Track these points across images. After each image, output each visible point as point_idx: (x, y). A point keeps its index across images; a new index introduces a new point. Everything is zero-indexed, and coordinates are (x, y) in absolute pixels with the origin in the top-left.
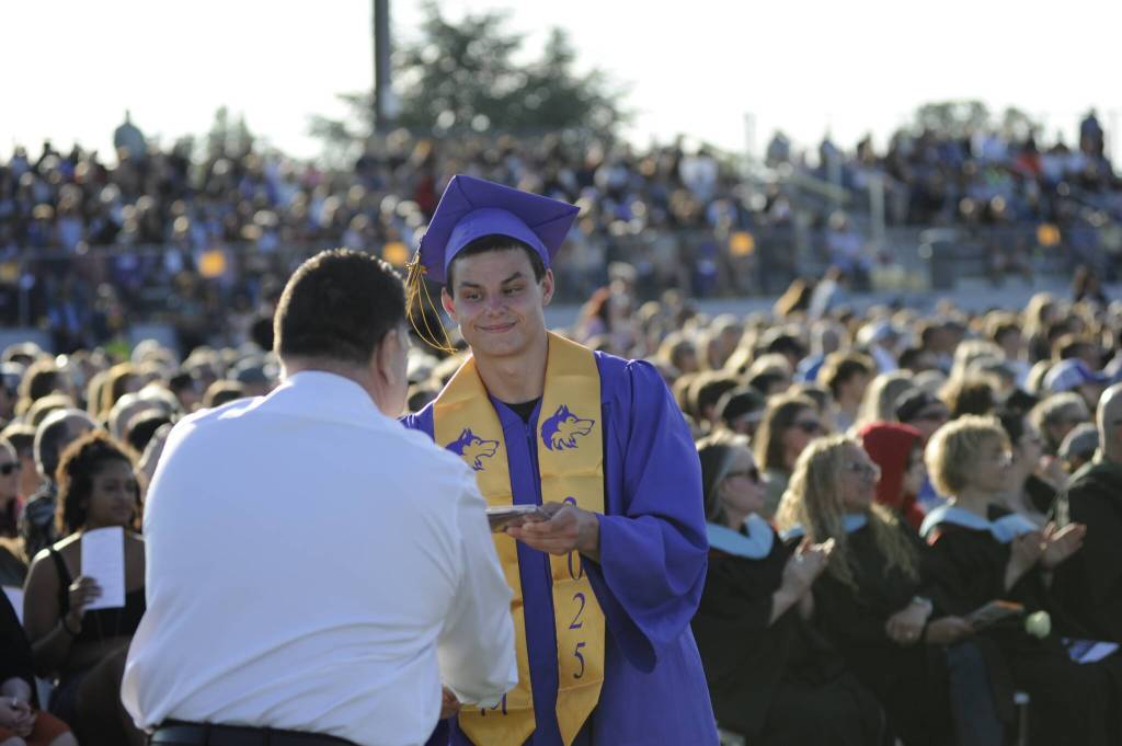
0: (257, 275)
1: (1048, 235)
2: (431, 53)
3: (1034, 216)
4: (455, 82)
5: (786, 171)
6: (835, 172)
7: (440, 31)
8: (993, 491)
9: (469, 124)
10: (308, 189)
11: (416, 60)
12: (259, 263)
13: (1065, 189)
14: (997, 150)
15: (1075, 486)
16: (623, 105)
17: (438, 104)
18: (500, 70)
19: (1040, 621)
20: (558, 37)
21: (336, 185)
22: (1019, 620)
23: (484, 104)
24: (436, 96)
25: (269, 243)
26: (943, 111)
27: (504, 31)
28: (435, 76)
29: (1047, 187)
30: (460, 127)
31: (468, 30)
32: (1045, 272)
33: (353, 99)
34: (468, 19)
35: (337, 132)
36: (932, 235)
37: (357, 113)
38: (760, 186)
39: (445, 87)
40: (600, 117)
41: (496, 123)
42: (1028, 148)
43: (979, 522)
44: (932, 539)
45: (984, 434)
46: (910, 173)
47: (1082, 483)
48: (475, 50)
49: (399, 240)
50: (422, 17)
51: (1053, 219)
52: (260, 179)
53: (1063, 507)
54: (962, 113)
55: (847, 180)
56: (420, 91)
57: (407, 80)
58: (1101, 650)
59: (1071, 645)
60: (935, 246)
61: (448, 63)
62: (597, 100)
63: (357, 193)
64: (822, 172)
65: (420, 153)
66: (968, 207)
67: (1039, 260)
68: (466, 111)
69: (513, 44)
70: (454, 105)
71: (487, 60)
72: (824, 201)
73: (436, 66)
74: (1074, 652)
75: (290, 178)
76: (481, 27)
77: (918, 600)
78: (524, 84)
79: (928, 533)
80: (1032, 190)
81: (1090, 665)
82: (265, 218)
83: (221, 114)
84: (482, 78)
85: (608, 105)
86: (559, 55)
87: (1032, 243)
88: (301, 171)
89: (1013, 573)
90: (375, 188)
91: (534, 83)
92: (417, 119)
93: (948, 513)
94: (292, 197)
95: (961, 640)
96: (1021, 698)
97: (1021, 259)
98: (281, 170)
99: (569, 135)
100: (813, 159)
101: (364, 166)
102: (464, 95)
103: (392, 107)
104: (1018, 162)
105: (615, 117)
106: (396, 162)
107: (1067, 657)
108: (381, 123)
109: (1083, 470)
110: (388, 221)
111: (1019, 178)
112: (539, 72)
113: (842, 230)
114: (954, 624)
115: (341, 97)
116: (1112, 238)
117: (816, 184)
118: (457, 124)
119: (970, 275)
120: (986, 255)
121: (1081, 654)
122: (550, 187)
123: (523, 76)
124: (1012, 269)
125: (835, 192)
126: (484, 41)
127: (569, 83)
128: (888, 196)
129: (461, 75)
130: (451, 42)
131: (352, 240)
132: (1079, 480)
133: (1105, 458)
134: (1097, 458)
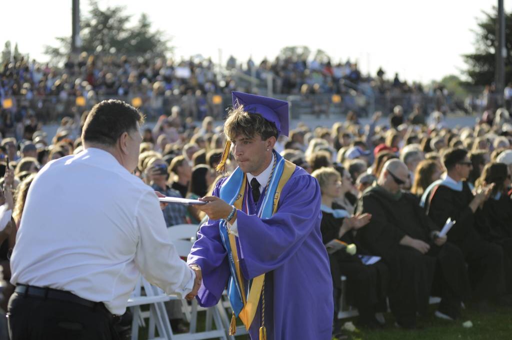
0: (25, 108)
1: (336, 99)
2: (94, 22)
3: (330, 91)
4: (103, 34)
5: (234, 72)
6: (253, 71)
7: (96, 13)
8: (334, 197)
9: (109, 50)
10: (46, 75)
11: (88, 25)
12: (26, 104)
13: (343, 82)
14: (317, 66)
15: (366, 195)
16: (169, 45)
17: (97, 43)
18: (120, 29)
19: (352, 247)
20: (144, 17)
21: (56, 73)
22: (345, 248)
23: (114, 42)
24: (96, 39)
25: (30, 95)
26: (293, 49)
27: (123, 14)
28: (95, 31)
29: (336, 80)
30: (104, 51)
31: (109, 13)
32: (334, 113)
33: (63, 40)
34: (108, 9)
35: (56, 52)
36: (292, 97)
37: (64, 45)
38: (224, 77)
39: (99, 36)
40: (159, 49)
41: (118, 51)
42: (329, 65)
43: (328, 210)
45: (331, 174)
46: (282, 74)
47: (368, 194)
48: (111, 21)
49: (82, 95)
50: (91, 8)
51: (338, 92)
52: (27, 69)
53: (361, 203)
54: (300, 51)
55: (258, 75)
56: (88, 37)
57: (86, 32)
58: (374, 260)
59: (362, 258)
60: (292, 102)
61: (100, 27)
62: (159, 41)
63: (65, 76)
64: (248, 72)
65: (90, 60)
66: (304, 88)
67: (332, 109)
68: (107, 46)
69: (127, 19)
70: (102, 43)
71: (116, 25)
72: (250, 83)
73: (96, 26)
74: (363, 261)
75: (38, 70)
76: (114, 12)
78: (130, 35)
80: (329, 80)
81: (370, 266)
82: (26, 85)
83: (7, 45)
84: (114, 32)
85: (164, 44)
86: (145, 25)
87: (330, 101)
88: (43, 67)
90: (72, 74)
91: (134, 35)
92: (88, 47)
94: (38, 77)
96: (343, 278)
97: (325, 108)
98: (36, 66)
99: (148, 55)
100: (245, 67)
101: (69, 65)
102: (106, 39)
103: (79, 43)
104: (324, 70)
105: (167, 49)
106: (82, 64)
107: (361, 262)
108: (74, 49)
109: (369, 189)
110: (77, 88)
111: (325, 76)
112: (136, 31)
115: (58, 39)
116: (361, 101)
117: (246, 77)
118: (104, 50)
119: (306, 113)
120: (312, 106)
121: (367, 261)
122: (142, 75)
123: (130, 32)
124: (321, 112)
125: (254, 80)
126: (115, 18)
127: (148, 35)
128: (274, 81)
129: (105, 31)
130: (102, 18)
131: (64, 95)
132: (367, 193)
133: (377, 185)
134: (374, 185)
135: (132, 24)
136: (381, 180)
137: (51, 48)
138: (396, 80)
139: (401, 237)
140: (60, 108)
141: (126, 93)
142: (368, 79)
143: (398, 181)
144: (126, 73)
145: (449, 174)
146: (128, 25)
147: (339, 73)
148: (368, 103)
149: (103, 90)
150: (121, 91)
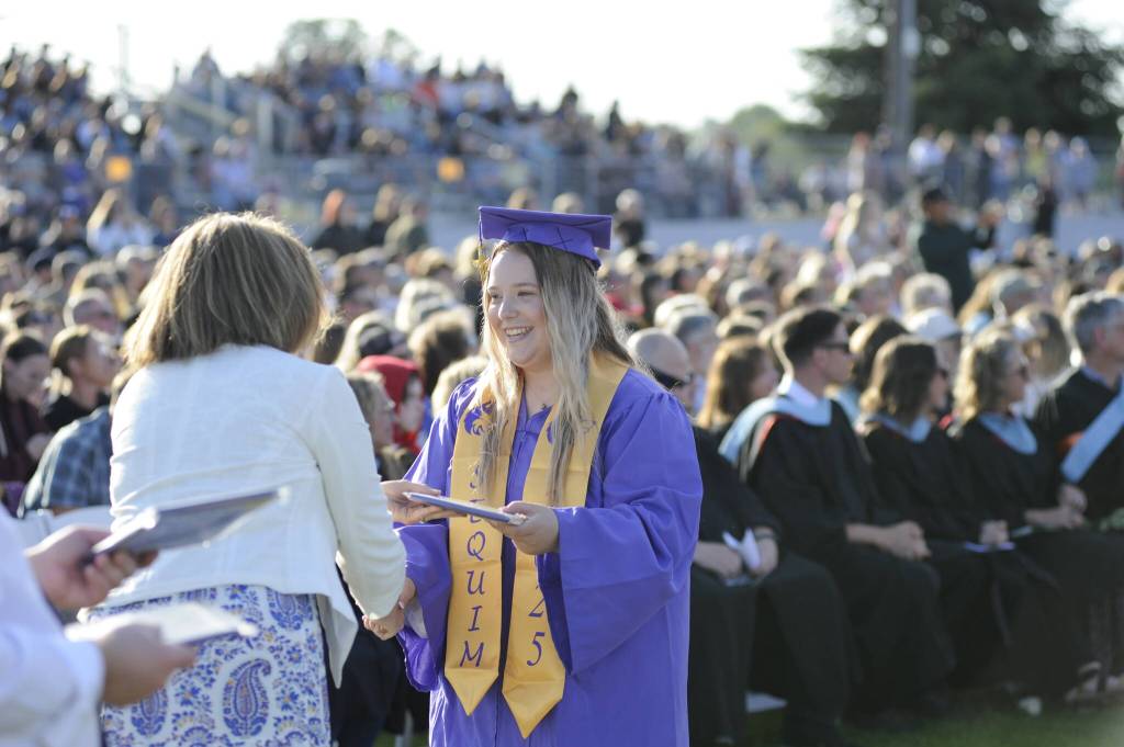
1: (449, 169)
3: (434, 149)
6: (218, 90)
13: (467, 121)
14: (392, 78)
26: (316, 28)
29: (445, 118)
32: (445, 209)
36: (325, 166)
38: (136, 105)
46: (299, 97)
51: (455, 152)
54: (335, 32)
55: (232, 103)
60: (328, 177)
64: (203, 93)
67: (439, 196)
72: (207, 125)
80: (428, 116)
87: (433, 174)
104: (415, 90)
111: (416, 106)
113: (226, 157)
117: (198, 107)
125: (218, 115)
128: (277, 122)
142: (532, 115)
145: (798, 378)
147: (449, 96)
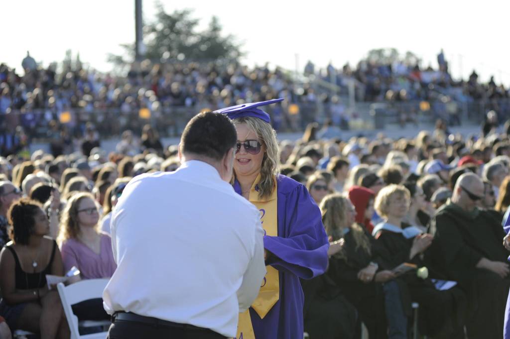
0: (84, 122)
1: (424, 106)
2: (160, 27)
3: (418, 98)
4: (170, 39)
5: (313, 78)
6: (333, 77)
7: (164, 17)
9: (176, 57)
10: (107, 85)
11: (153, 30)
12: (85, 117)
13: (432, 87)
14: (403, 70)
15: (439, 214)
16: (242, 50)
17: (163, 49)
18: (189, 34)
19: (423, 271)
20: (215, 20)
21: (119, 83)
22: (415, 271)
23: (183, 48)
24: (162, 45)
25: (89, 108)
26: (380, 52)
27: (191, 17)
28: (162, 36)
29: (424, 85)
31: (176, 17)
32: (423, 122)
33: (126, 46)
34: (176, 12)
35: (119, 61)
36: (375, 106)
37: (128, 52)
38: (301, 84)
39: (166, 42)
40: (233, 54)
41: (188, 57)
42: (416, 69)
43: (397, 229)
44: (377, 236)
46: (365, 79)
47: (442, 213)
48: (179, 25)
49: (146, 107)
50: (156, 11)
51: (427, 99)
52: (86, 80)
53: (433, 223)
54: (387, 53)
55: (339, 82)
56: (154, 43)
57: (149, 38)
58: (449, 285)
59: (436, 282)
60: (376, 110)
61: (167, 31)
62: (231, 47)
63: (128, 87)
64: (328, 79)
65: (155, 70)
66: (390, 94)
67: (421, 117)
68: (174, 52)
69: (195, 23)
70: (170, 49)
71: (184, 30)
72: (329, 91)
73: (162, 31)
74: (437, 286)
75: (99, 80)
76: (182, 15)
77: (372, 263)
78: (200, 40)
79: (376, 234)
80: (417, 86)
81: (444, 291)
82: (88, 97)
83: (68, 53)
84: (182, 37)
85: (236, 49)
86: (215, 29)
87: (417, 110)
88: (104, 77)
89: (414, 252)
90: (136, 85)
91: (204, 40)
92: (154, 55)
93: (384, 225)
94: (100, 89)
95: (390, 280)
96: (415, 305)
97: (413, 116)
98: (96, 77)
99: (219, 62)
100: (325, 73)
101: (132, 75)
102: (174, 45)
103: (143, 50)
104: (412, 75)
105: (239, 54)
106: (145, 74)
107: (434, 287)
108: (138, 57)
109: (442, 207)
110: (141, 99)
111: (412, 81)
112: (206, 35)
113: (336, 103)
114: (387, 273)
115: (121, 45)
116: (452, 108)
117: (325, 84)
118: (171, 57)
119: (391, 123)
120: (398, 115)
121: (441, 286)
122: (211, 85)
123: (199, 37)
124: (409, 120)
125: (334, 87)
126: (183, 22)
127: (219, 40)
128: (356, 89)
129: (173, 36)
130: (168, 22)
131: (126, 108)
132: (440, 211)
133: (451, 203)
134: (448, 202)
135: (202, 28)
136: (455, 197)
137: (113, 55)
138: (492, 83)
139: (479, 260)
140: (123, 121)
141: (193, 104)
142: (461, 84)
143: (473, 197)
144: (194, 82)
146: (197, 29)
147: (427, 78)
148: (460, 110)
149: (169, 101)
150: (188, 102)
